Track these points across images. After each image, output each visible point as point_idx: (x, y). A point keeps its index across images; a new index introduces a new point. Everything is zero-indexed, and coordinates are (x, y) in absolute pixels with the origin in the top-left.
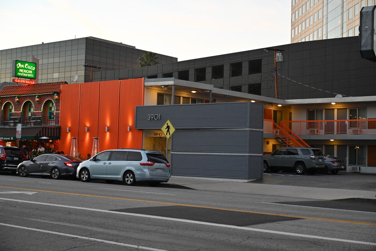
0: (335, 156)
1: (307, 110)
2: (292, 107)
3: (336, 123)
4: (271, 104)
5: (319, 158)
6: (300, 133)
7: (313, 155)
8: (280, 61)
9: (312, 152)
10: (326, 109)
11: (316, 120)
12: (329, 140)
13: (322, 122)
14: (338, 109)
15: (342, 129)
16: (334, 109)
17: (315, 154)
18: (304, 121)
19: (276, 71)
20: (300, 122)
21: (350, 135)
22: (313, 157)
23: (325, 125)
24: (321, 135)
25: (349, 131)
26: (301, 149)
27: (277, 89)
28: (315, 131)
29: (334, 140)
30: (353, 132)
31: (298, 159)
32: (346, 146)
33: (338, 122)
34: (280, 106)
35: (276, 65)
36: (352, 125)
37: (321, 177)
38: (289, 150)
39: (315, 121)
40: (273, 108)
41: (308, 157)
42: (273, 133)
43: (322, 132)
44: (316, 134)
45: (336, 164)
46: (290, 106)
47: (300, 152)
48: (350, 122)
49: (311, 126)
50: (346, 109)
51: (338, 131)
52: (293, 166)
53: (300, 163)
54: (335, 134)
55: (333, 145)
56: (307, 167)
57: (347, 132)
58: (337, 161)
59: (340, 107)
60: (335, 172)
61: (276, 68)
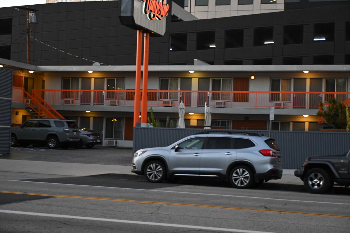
0: (91, 128)
1: (62, 78)
2: (45, 74)
3: (92, 93)
4: (22, 70)
5: (74, 131)
6: (54, 103)
7: (68, 127)
8: (33, 22)
9: (66, 124)
10: (82, 78)
11: (72, 89)
12: (85, 111)
13: (78, 92)
14: (95, 78)
15: (99, 100)
16: (91, 78)
17: (70, 127)
18: (58, 90)
19: (28, 33)
20: (54, 90)
21: (107, 106)
22: (67, 129)
23: (81, 96)
24: (77, 105)
25: (106, 102)
26: (55, 121)
27: (29, 54)
28: (70, 101)
29: (91, 111)
30: (110, 103)
31: (51, 131)
32: (102, 118)
33: (95, 92)
34: (31, 72)
35: (29, 26)
36: (110, 95)
37: (75, 151)
38: (41, 122)
39: (70, 90)
40: (23, 75)
41: (61, 129)
42: (23, 102)
43: (78, 102)
44: (71, 104)
45: (91, 138)
46: (43, 73)
47: (53, 125)
48: (108, 92)
49: (66, 95)
50: (104, 78)
51: (94, 102)
52: (45, 139)
53: (53, 136)
54: (92, 105)
55: (90, 117)
56: (61, 140)
57: (104, 103)
58: (92, 135)
59: (97, 75)
60: (90, 146)
61: (28, 30)
